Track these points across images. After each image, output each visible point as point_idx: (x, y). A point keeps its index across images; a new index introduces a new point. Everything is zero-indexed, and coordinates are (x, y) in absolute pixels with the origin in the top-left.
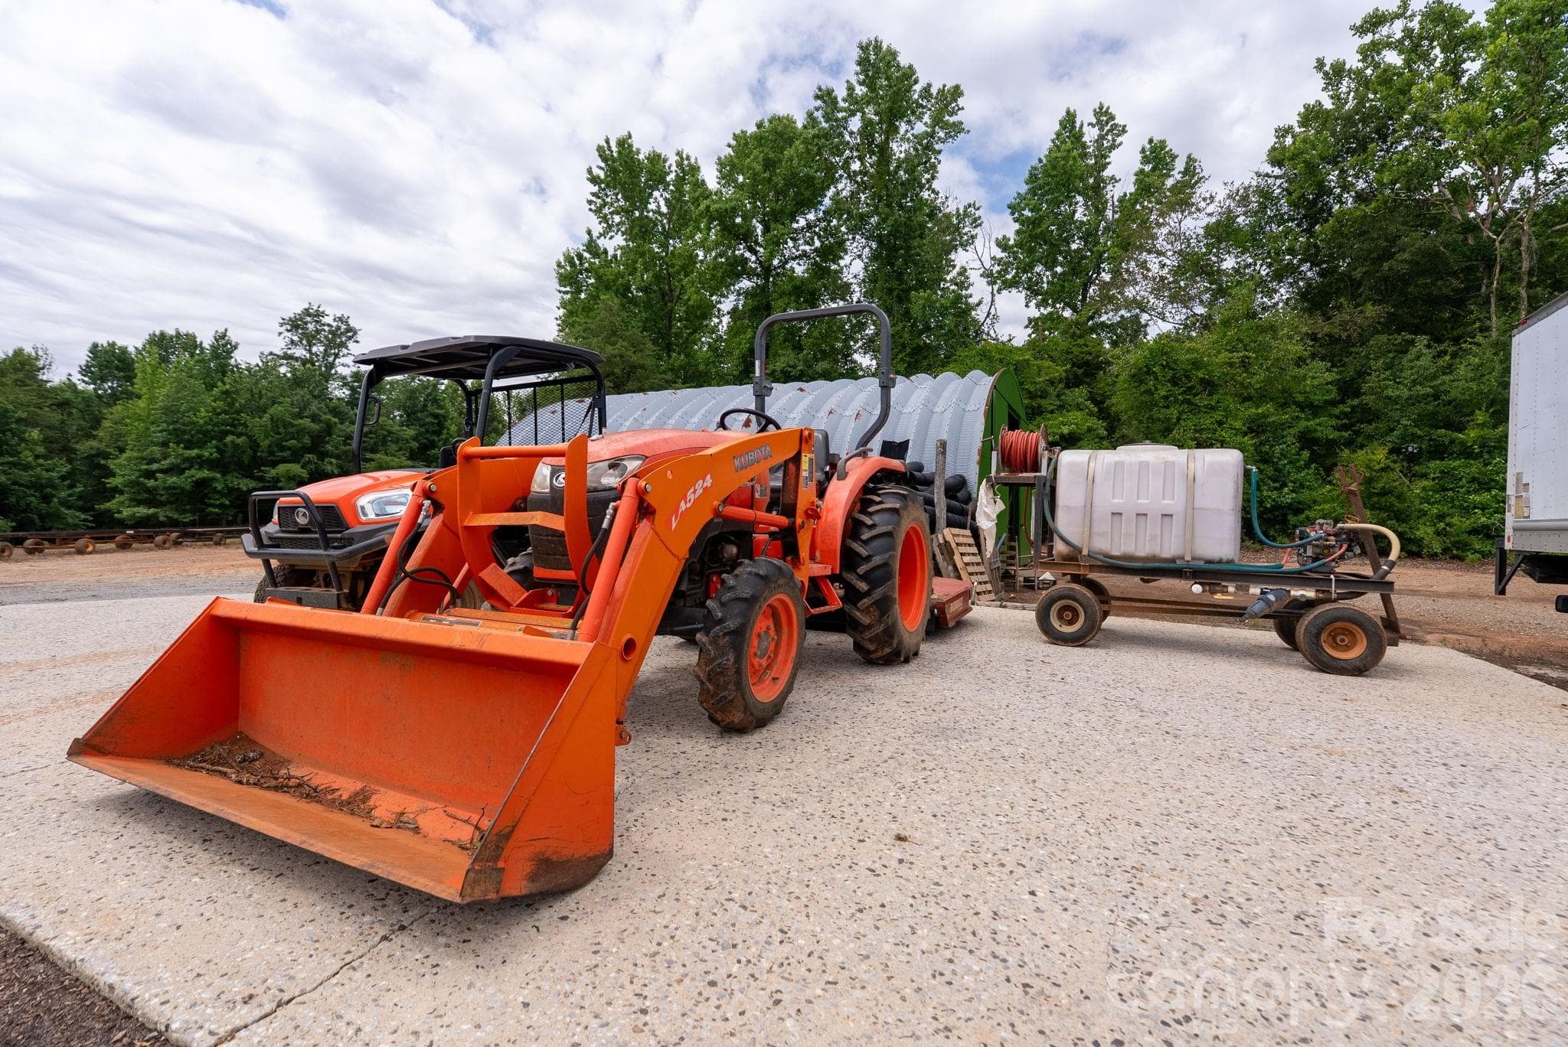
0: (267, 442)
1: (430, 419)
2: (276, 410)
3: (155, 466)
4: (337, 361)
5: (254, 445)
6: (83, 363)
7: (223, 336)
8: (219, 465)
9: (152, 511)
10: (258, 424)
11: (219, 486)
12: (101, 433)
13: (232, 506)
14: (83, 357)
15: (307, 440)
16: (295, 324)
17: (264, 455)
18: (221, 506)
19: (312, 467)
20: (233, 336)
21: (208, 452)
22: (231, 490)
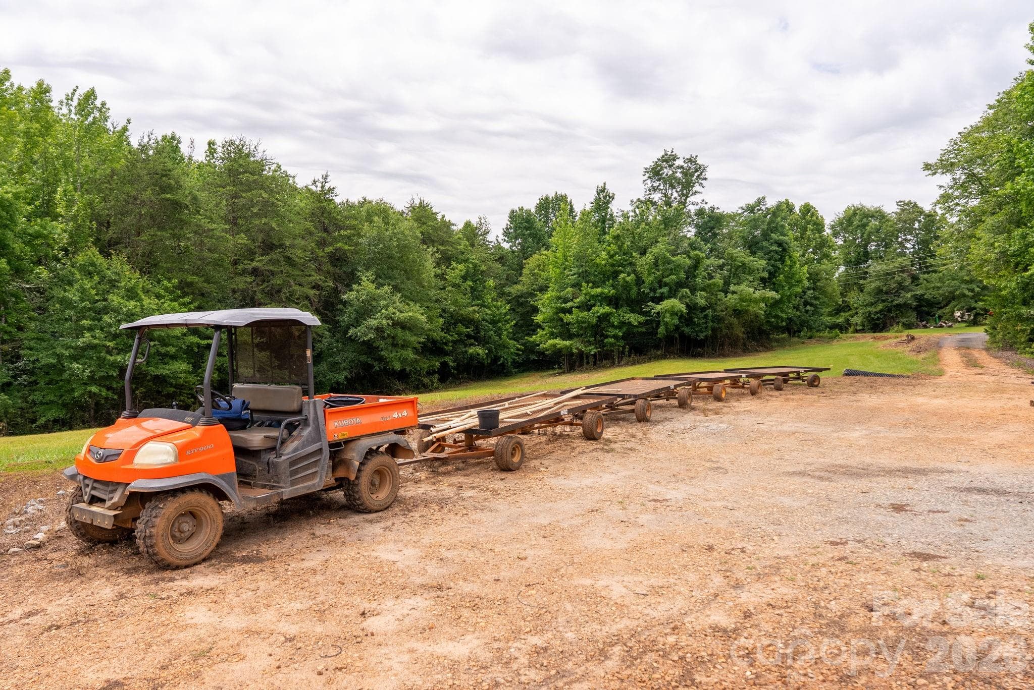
0: (651, 279)
1: (774, 248)
2: (655, 250)
3: (569, 304)
4: (688, 200)
5: (639, 281)
6: (505, 227)
7: (603, 190)
8: (613, 302)
9: (568, 343)
10: (643, 262)
11: (615, 321)
12: (523, 278)
13: (623, 338)
14: (505, 221)
15: (683, 275)
16: (655, 172)
17: (647, 291)
18: (615, 337)
19: (687, 300)
20: (610, 189)
21: (607, 290)
22: (623, 324)
